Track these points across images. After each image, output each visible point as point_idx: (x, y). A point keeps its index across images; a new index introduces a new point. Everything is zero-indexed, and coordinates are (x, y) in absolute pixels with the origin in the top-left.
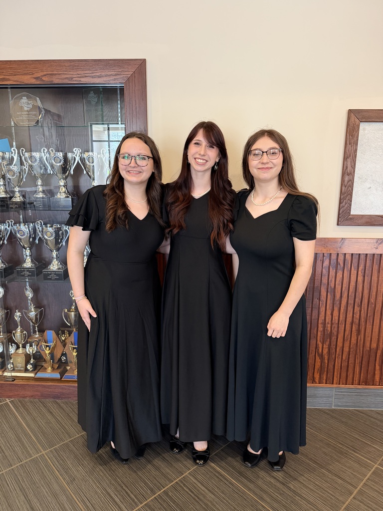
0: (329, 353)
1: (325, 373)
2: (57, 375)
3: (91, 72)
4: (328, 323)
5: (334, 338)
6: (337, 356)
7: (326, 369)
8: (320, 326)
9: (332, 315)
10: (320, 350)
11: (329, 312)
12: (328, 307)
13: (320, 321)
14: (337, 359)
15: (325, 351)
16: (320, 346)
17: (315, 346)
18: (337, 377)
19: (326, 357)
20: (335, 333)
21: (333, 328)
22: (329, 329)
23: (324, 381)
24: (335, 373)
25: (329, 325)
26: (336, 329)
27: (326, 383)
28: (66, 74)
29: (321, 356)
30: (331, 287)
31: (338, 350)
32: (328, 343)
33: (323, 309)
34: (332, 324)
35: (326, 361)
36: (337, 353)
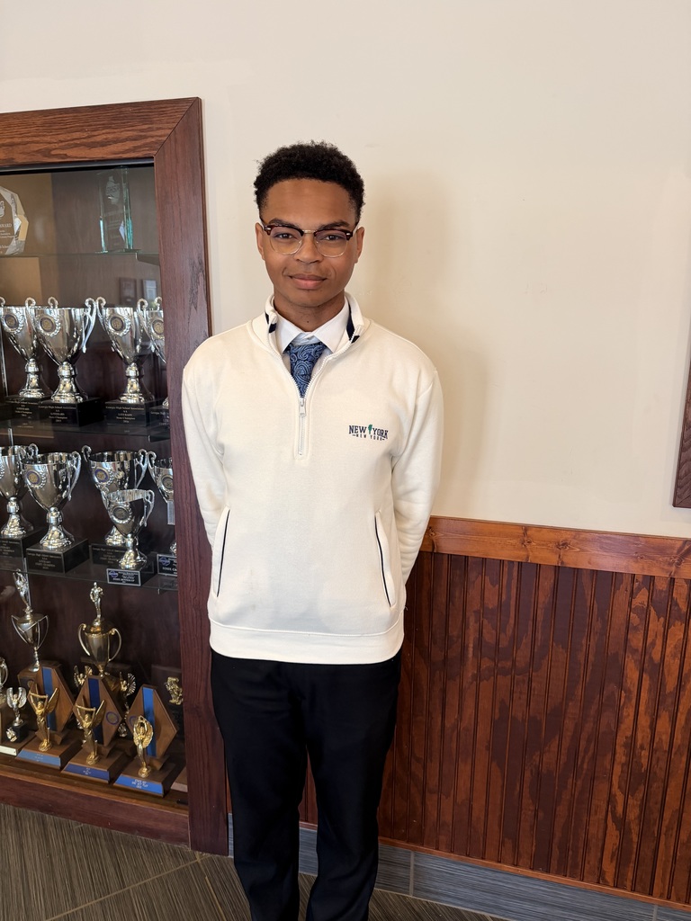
0: (643, 819)
1: (632, 865)
2: (55, 761)
3: (85, 135)
4: (642, 748)
5: (657, 787)
6: (664, 829)
7: (634, 856)
8: (620, 751)
9: (653, 728)
10: (620, 809)
11: (644, 721)
12: (642, 708)
13: (621, 740)
14: (663, 837)
15: (633, 814)
16: (620, 798)
17: (606, 796)
18: (663, 881)
19: (635, 828)
20: (661, 774)
21: (654, 763)
22: (644, 761)
23: (629, 884)
24: (659, 871)
25: (645, 753)
26: (663, 764)
27: (633, 890)
28: (38, 142)
29: (622, 824)
30: (651, 658)
31: (667, 815)
32: (640, 795)
33: (629, 712)
34: (652, 751)
35: (635, 839)
36: (666, 823)
